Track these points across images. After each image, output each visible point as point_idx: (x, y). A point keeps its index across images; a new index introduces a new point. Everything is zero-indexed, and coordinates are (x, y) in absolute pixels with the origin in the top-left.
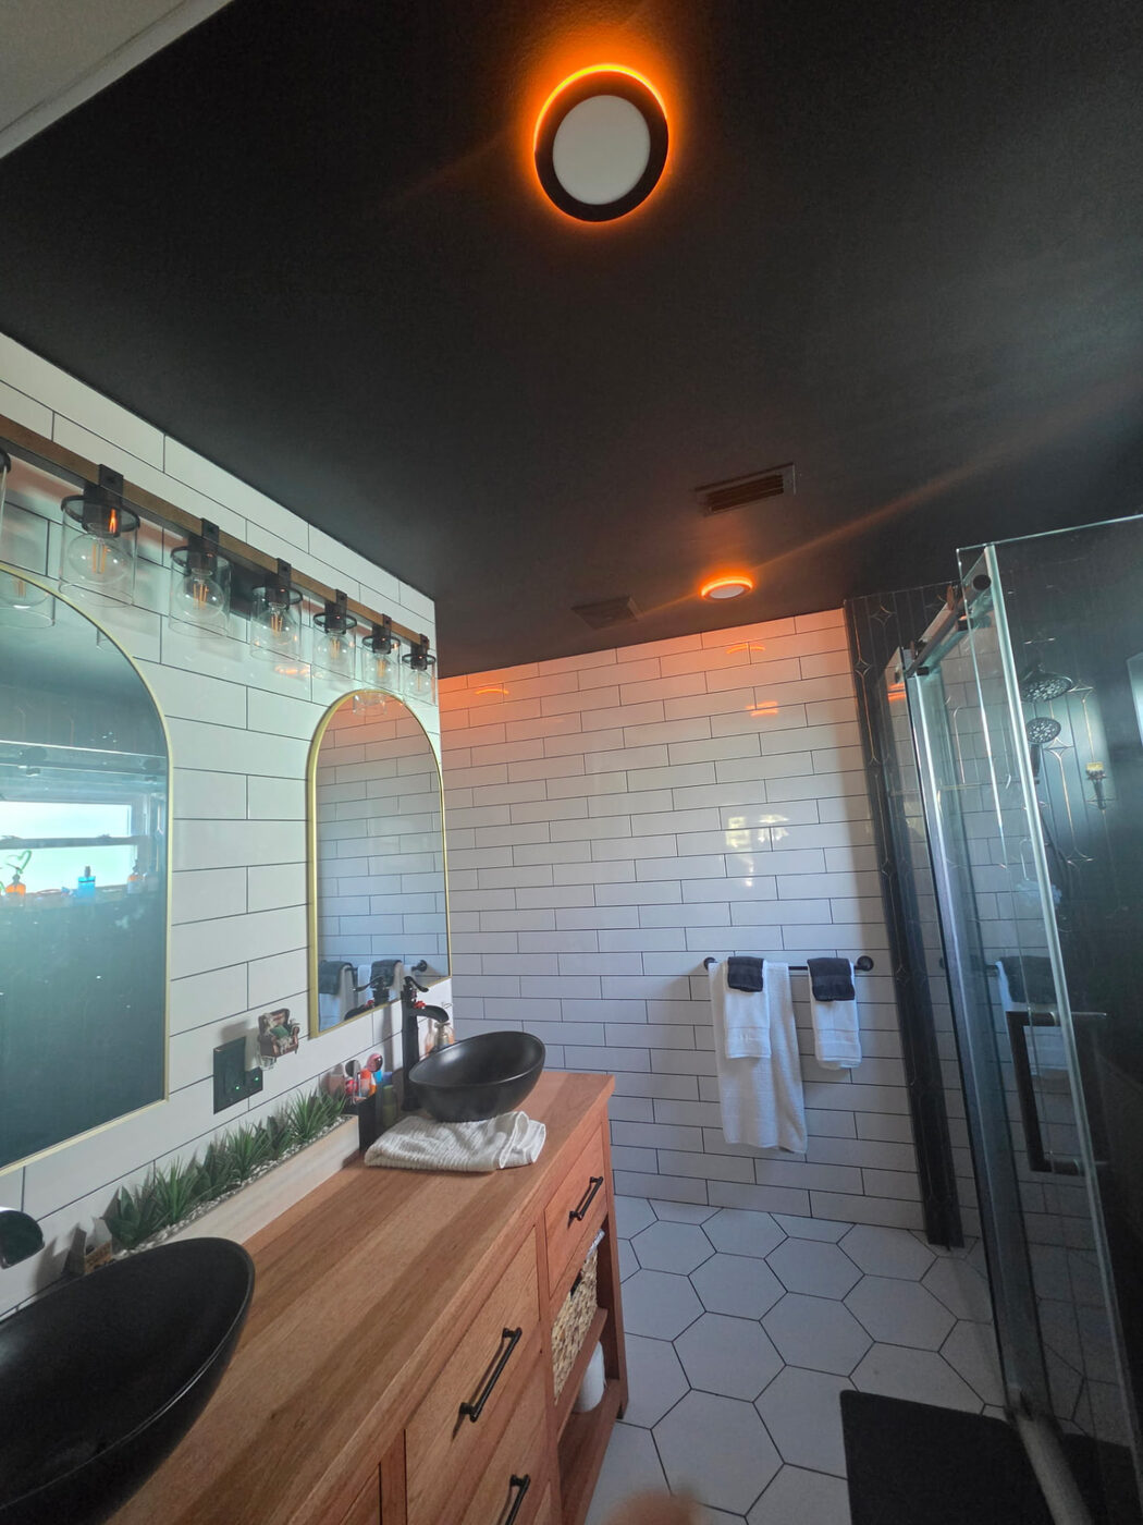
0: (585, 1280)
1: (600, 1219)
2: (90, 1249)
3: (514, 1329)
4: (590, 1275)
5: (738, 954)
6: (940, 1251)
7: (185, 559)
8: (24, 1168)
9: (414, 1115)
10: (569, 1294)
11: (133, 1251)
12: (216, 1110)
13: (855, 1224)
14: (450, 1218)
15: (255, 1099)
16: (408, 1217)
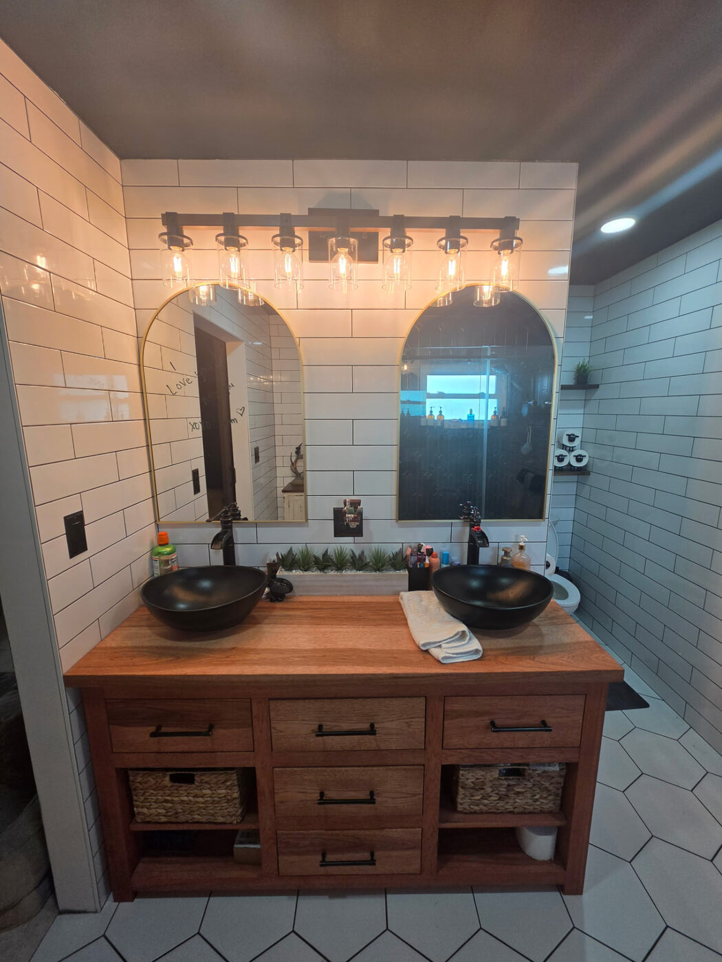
1: (555, 756)
4: (544, 784)
12: (336, 536)
15: (358, 539)
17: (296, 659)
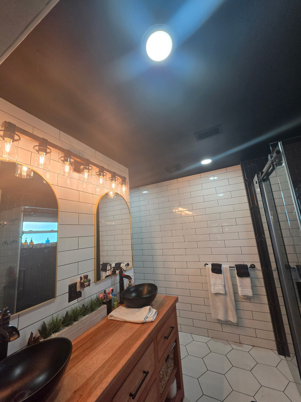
0: (170, 357)
1: (174, 339)
2: (34, 338)
3: (146, 371)
4: (172, 356)
5: (214, 263)
6: (283, 357)
7: (63, 160)
8: (19, 314)
9: (122, 305)
10: (165, 362)
11: (45, 339)
12: (69, 302)
13: (254, 346)
14: (129, 336)
15: (80, 299)
16: (118, 335)
17: (114, 362)
